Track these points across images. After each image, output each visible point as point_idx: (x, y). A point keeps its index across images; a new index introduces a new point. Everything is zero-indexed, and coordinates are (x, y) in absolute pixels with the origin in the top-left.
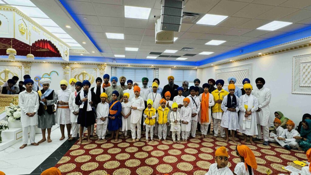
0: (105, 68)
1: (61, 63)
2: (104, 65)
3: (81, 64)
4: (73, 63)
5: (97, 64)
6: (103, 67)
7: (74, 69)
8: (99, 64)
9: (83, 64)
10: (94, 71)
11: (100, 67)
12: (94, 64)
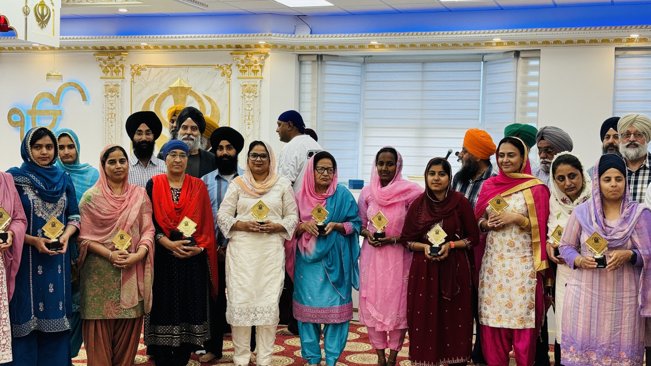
0: (263, 61)
1: (95, 48)
2: (258, 50)
3: (165, 47)
4: (138, 48)
5: (229, 46)
6: (255, 58)
7: (143, 72)
8: (238, 47)
9: (174, 47)
10: (220, 80)
11: (243, 57)
12: (220, 47)
